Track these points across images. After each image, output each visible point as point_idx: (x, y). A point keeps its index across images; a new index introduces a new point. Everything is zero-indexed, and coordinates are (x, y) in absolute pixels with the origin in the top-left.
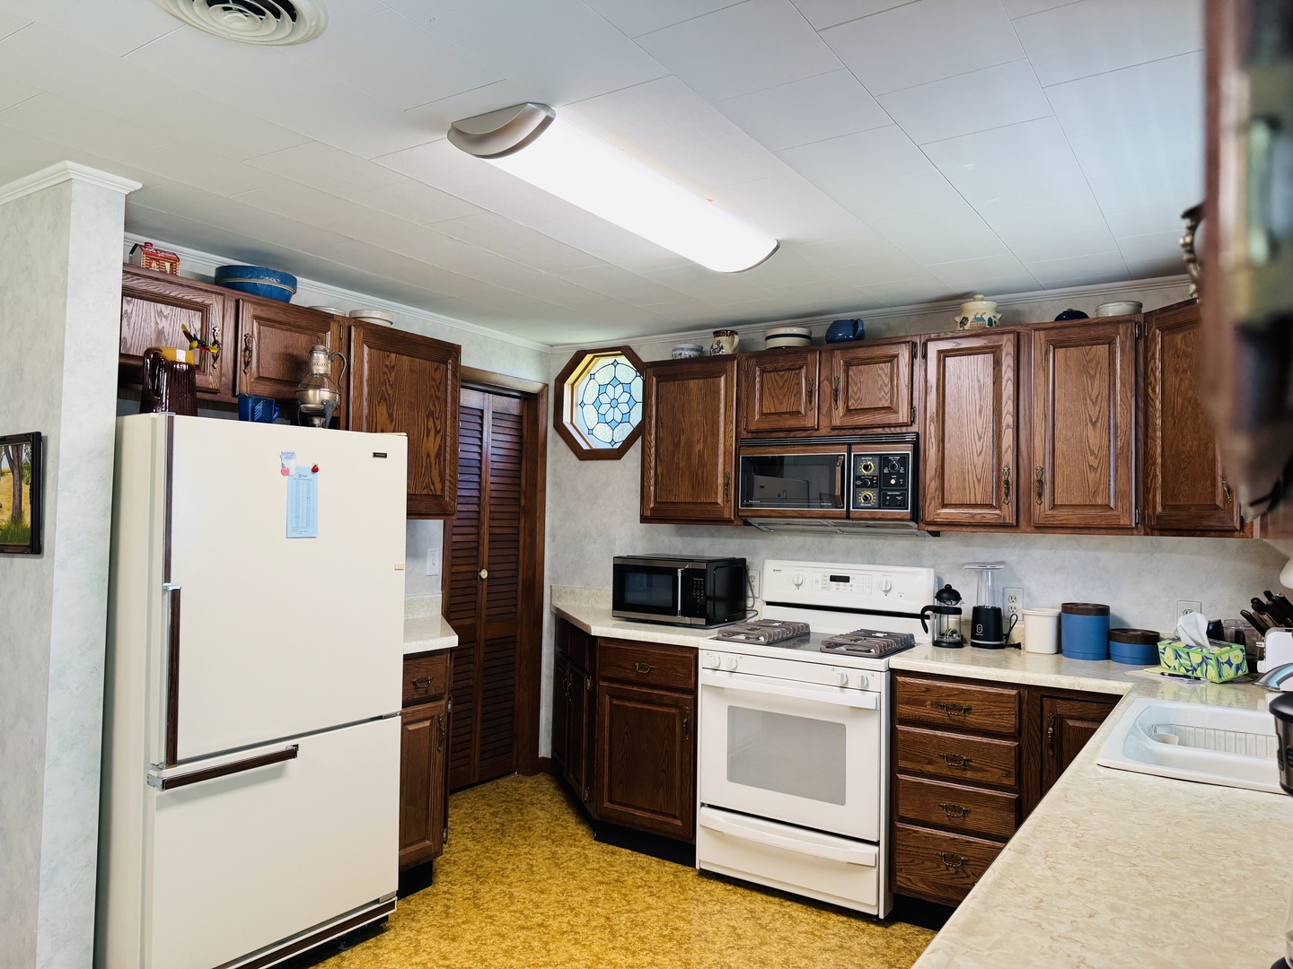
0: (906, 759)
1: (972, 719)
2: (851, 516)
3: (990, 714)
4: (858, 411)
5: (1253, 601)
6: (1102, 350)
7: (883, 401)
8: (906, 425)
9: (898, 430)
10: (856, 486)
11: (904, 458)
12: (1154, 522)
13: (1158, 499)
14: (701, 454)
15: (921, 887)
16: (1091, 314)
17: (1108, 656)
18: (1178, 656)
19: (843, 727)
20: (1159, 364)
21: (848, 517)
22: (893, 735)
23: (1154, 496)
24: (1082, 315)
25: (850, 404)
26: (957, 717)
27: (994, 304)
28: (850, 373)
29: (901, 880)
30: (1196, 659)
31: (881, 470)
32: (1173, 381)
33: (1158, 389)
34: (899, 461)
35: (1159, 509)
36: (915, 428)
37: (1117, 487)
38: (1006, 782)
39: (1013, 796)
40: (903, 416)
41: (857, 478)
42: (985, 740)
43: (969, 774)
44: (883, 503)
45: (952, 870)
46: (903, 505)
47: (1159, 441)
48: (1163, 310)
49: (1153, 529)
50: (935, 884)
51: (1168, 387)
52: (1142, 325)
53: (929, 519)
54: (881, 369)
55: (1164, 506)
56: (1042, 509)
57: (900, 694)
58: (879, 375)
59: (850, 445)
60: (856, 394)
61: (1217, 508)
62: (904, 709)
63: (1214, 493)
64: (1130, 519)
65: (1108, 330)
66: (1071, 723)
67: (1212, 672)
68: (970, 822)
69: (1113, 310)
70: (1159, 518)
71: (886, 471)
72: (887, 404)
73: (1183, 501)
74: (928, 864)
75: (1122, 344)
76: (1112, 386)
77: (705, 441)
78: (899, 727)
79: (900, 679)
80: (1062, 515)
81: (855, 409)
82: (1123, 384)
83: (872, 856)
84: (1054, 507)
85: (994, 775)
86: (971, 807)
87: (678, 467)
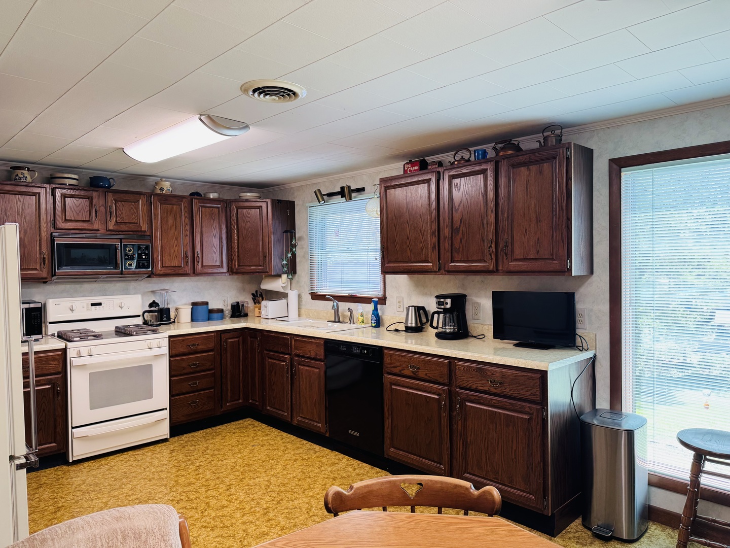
0: (175, 370)
2: (123, 273)
3: (206, 344)
5: (252, 294)
6: (216, 210)
7: (134, 220)
8: (144, 232)
9: (140, 233)
10: (125, 259)
11: (147, 247)
12: (235, 270)
15: (182, 418)
17: (209, 319)
20: (235, 218)
21: (122, 274)
23: (235, 262)
24: (199, 193)
25: (118, 219)
26: (194, 348)
28: (117, 205)
29: (174, 420)
32: (242, 224)
34: (145, 248)
35: (237, 267)
36: (148, 233)
39: (213, 371)
40: (144, 227)
41: (126, 255)
42: (204, 354)
43: (198, 369)
44: (139, 267)
45: (193, 407)
46: (148, 267)
49: (232, 273)
50: (187, 415)
51: (240, 226)
52: (228, 203)
53: (157, 273)
54: (132, 205)
55: (239, 266)
56: (199, 267)
58: (132, 208)
59: (121, 239)
60: (121, 215)
61: (260, 266)
63: (260, 261)
65: (218, 203)
68: (199, 387)
71: (139, 252)
72: (136, 221)
73: (247, 264)
74: (184, 409)
80: (206, 270)
81: (121, 222)
84: (203, 266)
85: (208, 366)
86: (199, 381)
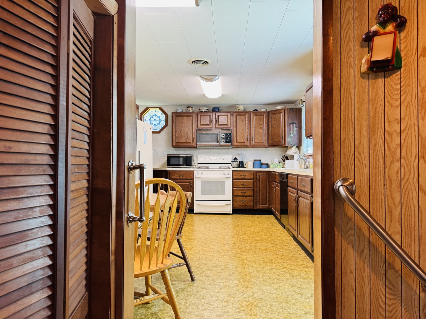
0: (235, 185)
1: (246, 177)
3: (249, 176)
4: (221, 125)
5: (283, 157)
6: (262, 117)
8: (230, 128)
9: (228, 129)
10: (221, 139)
11: (230, 134)
12: (270, 145)
13: (271, 141)
14: (187, 133)
15: (238, 207)
16: (259, 110)
17: (261, 168)
18: (273, 165)
19: (224, 181)
20: (271, 119)
21: (219, 145)
22: (233, 182)
24: (257, 110)
25: (219, 123)
26: (244, 177)
27: (243, 107)
28: (219, 117)
29: (234, 206)
30: (276, 165)
31: (226, 136)
32: (273, 122)
33: (271, 124)
35: (271, 143)
36: (231, 129)
37: (264, 139)
38: (252, 187)
39: (253, 189)
40: (229, 126)
41: (221, 138)
42: (248, 180)
43: (246, 186)
44: (226, 142)
45: (243, 203)
46: (230, 143)
47: (271, 132)
48: (272, 111)
49: (270, 146)
50: (240, 206)
51: (273, 123)
52: (268, 113)
53: (234, 145)
54: (225, 117)
55: (272, 142)
56: (253, 143)
57: (234, 175)
59: (220, 131)
61: (281, 142)
62: (235, 177)
63: (280, 139)
64: (266, 144)
65: (263, 113)
66: (261, 176)
67: (279, 167)
68: (246, 194)
69: (263, 110)
70: (271, 144)
72: (226, 124)
73: (275, 141)
74: (239, 203)
75: (265, 116)
76: (264, 123)
77: (188, 130)
78: (234, 180)
79: (234, 172)
80: (256, 144)
82: (265, 122)
83: (230, 203)
84: (255, 142)
85: (250, 186)
86: (246, 192)
87: (181, 135)
